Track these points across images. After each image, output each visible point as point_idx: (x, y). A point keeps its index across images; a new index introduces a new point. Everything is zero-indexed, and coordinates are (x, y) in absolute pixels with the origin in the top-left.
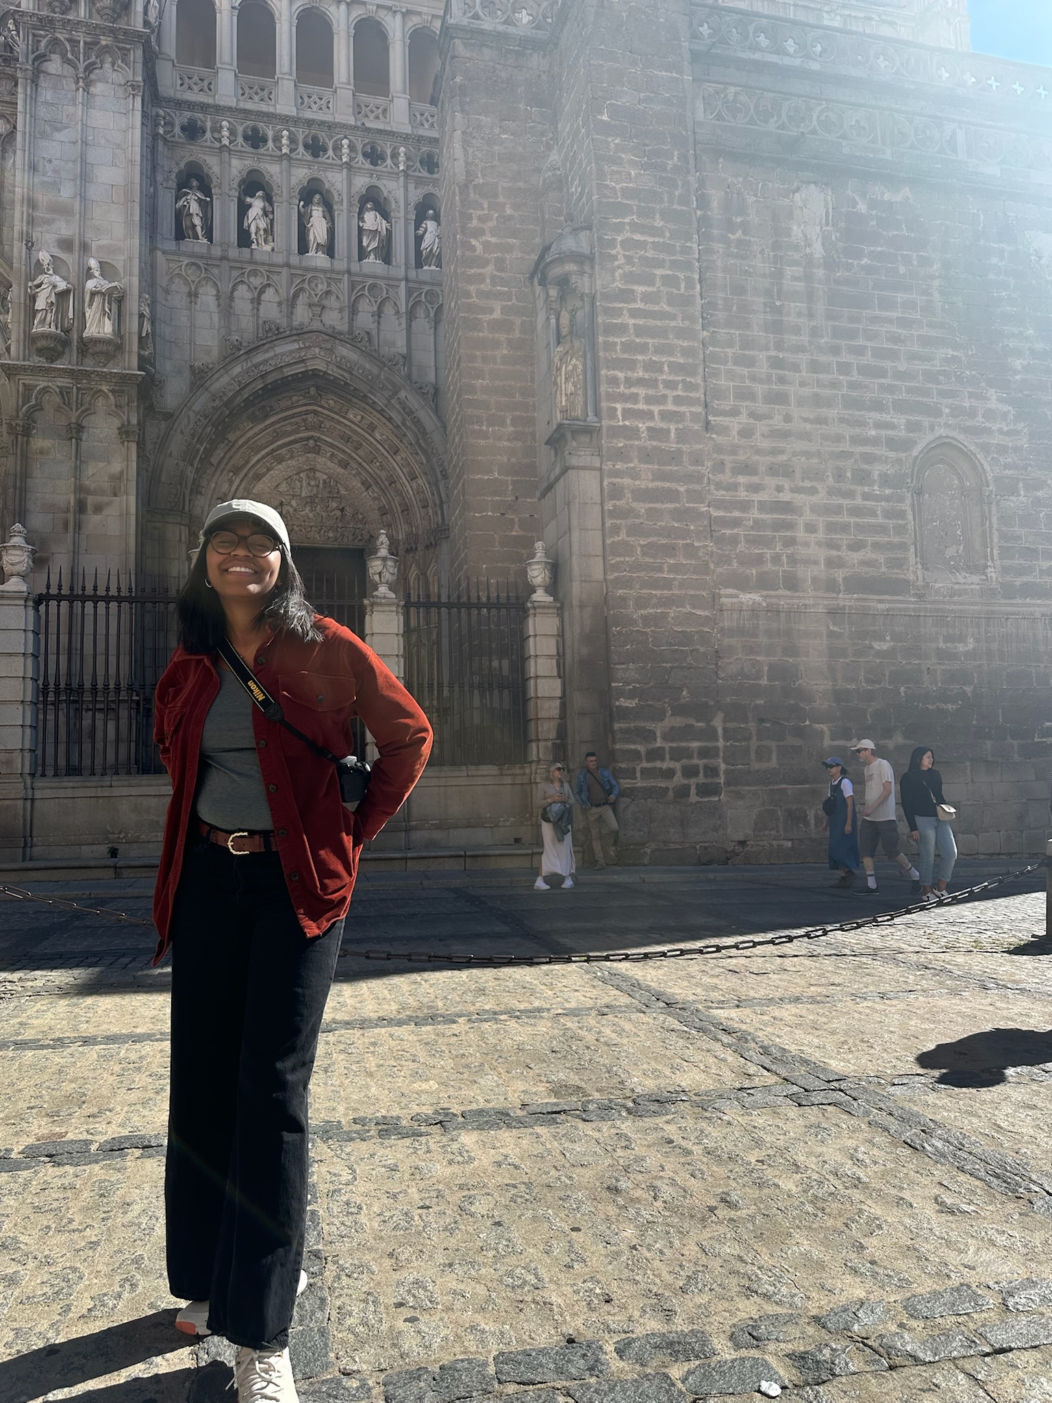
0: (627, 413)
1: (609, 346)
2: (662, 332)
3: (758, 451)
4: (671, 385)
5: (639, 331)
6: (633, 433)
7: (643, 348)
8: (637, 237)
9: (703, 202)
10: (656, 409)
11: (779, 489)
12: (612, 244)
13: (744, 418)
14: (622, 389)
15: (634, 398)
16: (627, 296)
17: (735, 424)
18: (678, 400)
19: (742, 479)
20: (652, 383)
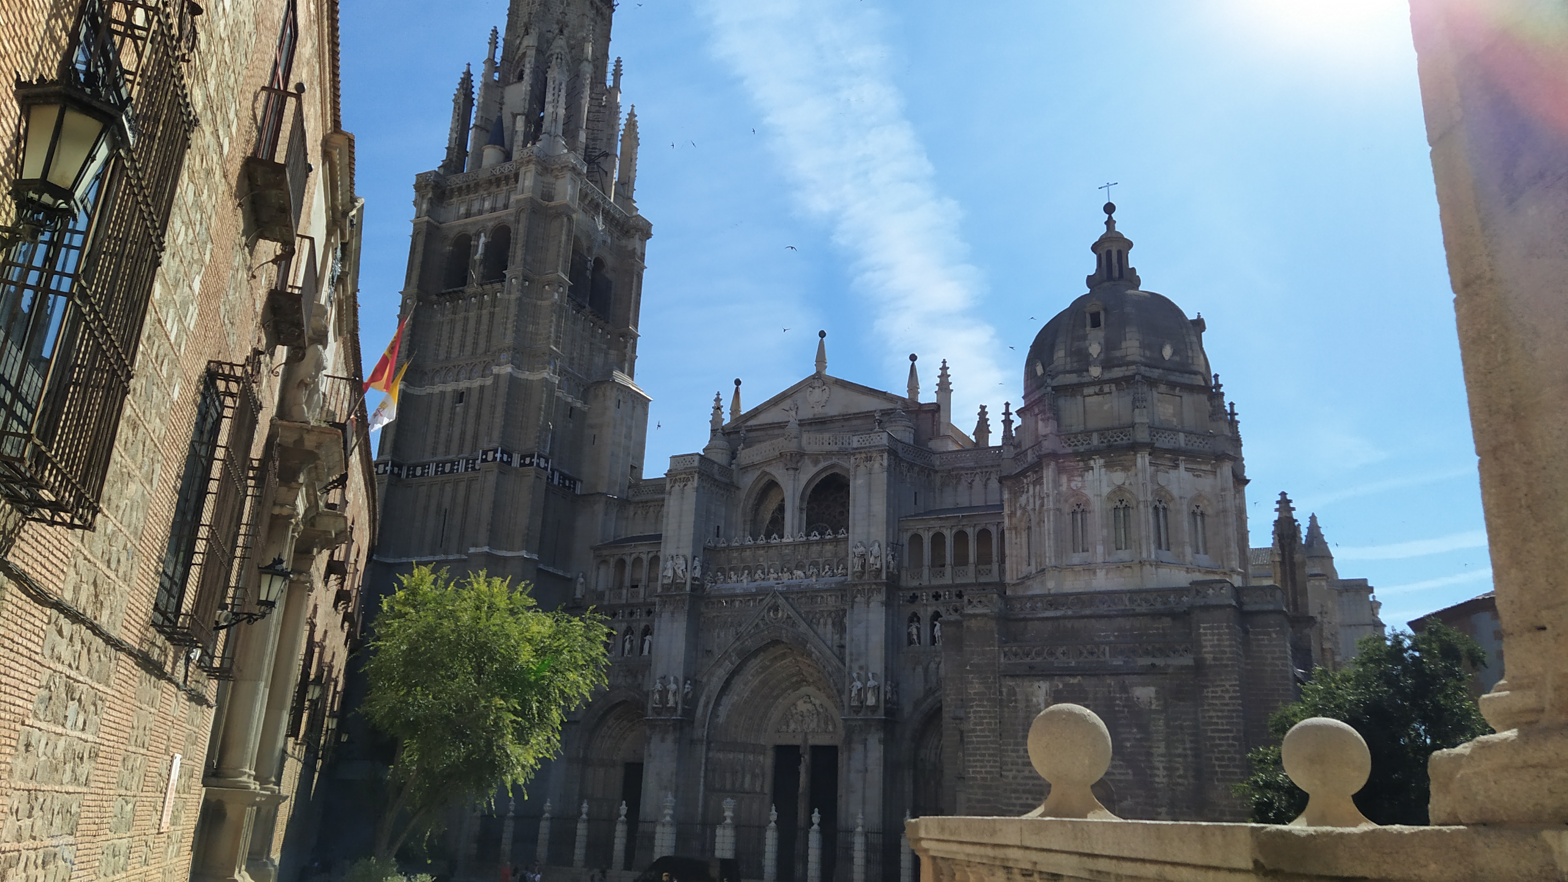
0: (974, 772)
1: (968, 749)
2: (986, 743)
3: (1019, 784)
4: (989, 761)
5: (978, 742)
6: (975, 779)
7: (979, 749)
8: (979, 709)
9: (1001, 692)
10: (983, 770)
11: (1027, 799)
12: (969, 713)
13: (1014, 772)
14: (972, 764)
15: (976, 766)
16: (974, 730)
17: (1010, 774)
18: (991, 767)
19: (1013, 795)
20: (982, 761)
